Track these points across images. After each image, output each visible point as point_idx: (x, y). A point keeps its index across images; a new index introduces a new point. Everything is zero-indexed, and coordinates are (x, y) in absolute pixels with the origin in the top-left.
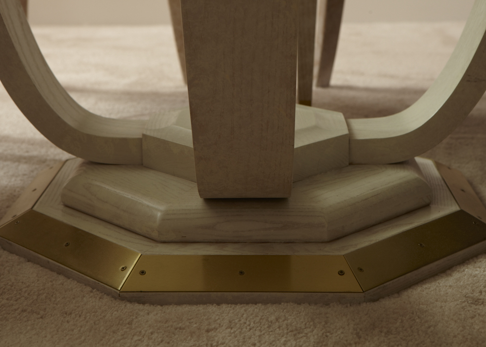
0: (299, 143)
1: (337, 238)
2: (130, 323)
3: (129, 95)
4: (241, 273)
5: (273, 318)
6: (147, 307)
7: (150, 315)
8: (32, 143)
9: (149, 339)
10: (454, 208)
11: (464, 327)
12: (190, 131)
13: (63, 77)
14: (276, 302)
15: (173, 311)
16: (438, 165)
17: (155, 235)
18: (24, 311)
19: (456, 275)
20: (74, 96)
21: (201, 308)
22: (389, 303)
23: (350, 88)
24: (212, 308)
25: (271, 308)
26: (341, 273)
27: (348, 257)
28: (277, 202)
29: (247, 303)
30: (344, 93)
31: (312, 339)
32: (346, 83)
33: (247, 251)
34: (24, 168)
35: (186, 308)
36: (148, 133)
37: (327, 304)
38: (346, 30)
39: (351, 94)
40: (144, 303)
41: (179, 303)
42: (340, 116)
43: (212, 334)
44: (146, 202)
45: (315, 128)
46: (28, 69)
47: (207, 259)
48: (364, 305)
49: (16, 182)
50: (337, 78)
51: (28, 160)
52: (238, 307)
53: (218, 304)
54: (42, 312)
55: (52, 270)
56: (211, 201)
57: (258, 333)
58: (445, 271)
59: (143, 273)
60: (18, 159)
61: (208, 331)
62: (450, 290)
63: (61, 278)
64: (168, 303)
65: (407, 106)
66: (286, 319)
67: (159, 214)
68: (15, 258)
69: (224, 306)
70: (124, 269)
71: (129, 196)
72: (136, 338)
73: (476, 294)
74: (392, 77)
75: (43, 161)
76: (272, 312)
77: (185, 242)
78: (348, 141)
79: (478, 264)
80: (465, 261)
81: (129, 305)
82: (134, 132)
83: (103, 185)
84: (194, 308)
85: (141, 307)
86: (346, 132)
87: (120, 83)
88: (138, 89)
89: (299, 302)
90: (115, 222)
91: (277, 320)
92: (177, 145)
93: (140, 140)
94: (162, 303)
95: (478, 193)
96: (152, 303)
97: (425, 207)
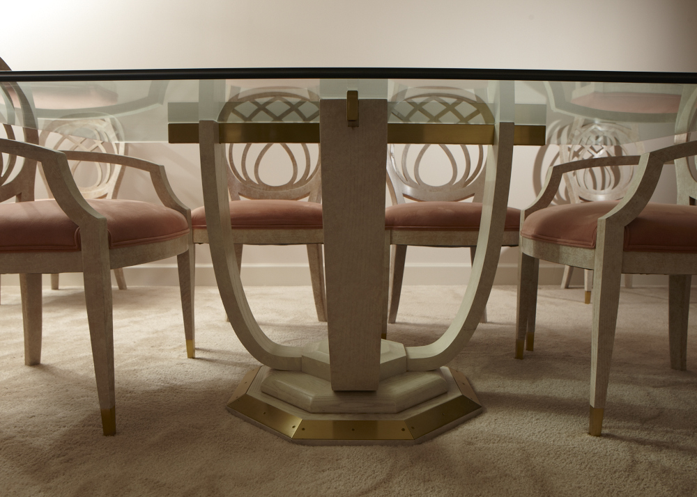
0: (383, 361)
1: (400, 411)
2: (298, 455)
3: (289, 328)
4: (353, 430)
5: (369, 453)
6: (306, 447)
7: (308, 451)
8: (241, 355)
9: (308, 464)
10: (459, 394)
11: (463, 457)
12: (329, 355)
13: (257, 317)
14: (371, 445)
15: (319, 449)
16: (450, 369)
17: (309, 409)
18: (245, 448)
19: (460, 429)
20: (262, 328)
21: (333, 448)
22: (427, 445)
23: (406, 324)
24: (338, 448)
25: (368, 448)
26: (403, 430)
27: (407, 421)
28: (370, 393)
29: (356, 446)
30: (403, 327)
31: (389, 465)
32: (404, 321)
33: (356, 418)
34: (238, 369)
35: (325, 448)
36: (304, 355)
37: (396, 446)
38: (405, 289)
39: (407, 327)
40: (304, 445)
41: (322, 445)
42: (401, 346)
43: (339, 461)
44: (304, 392)
45: (390, 353)
46: (246, 322)
47: (335, 422)
48: (415, 446)
49: (235, 377)
50: (399, 319)
51: (241, 365)
52: (352, 447)
53: (342, 446)
54: (254, 449)
55: (257, 426)
56: (338, 392)
57: (362, 461)
58: (455, 427)
59: (303, 429)
60: (235, 364)
61: (337, 460)
62: (457, 438)
63: (262, 431)
64: (317, 445)
65: (437, 339)
66: (376, 454)
67: (311, 398)
68: (238, 419)
69: (345, 447)
70: (294, 427)
71: (295, 388)
72: (301, 463)
73: (470, 440)
74: (428, 317)
75: (247, 365)
76: (368, 450)
77: (324, 413)
78: (406, 360)
79: (471, 423)
80: (464, 422)
81: (296, 446)
82: (297, 354)
83: (282, 382)
84: (329, 448)
85: (303, 447)
86: (405, 355)
87: (284, 320)
88: (294, 324)
89: (382, 445)
90: (289, 402)
91: (371, 454)
92: (319, 362)
93: (301, 358)
94: (313, 445)
95: (471, 385)
96: (308, 445)
97: (445, 393)
